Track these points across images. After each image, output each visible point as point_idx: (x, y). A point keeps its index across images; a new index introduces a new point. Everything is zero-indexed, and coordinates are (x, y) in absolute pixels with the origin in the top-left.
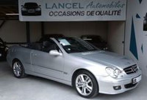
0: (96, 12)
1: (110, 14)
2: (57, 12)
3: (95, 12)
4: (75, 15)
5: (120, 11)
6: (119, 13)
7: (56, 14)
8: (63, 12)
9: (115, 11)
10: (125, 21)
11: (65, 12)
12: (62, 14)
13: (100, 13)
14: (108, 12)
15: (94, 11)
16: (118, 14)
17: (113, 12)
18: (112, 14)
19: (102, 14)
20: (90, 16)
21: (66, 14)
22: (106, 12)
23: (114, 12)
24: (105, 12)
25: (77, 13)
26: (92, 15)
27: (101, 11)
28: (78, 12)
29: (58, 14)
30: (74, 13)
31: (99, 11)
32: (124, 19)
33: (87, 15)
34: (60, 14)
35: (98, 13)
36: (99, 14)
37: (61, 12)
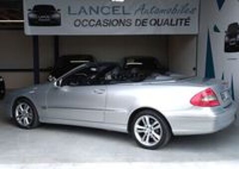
0: (151, 21)
1: (173, 23)
2: (87, 21)
3: (148, 21)
4: (116, 25)
5: (189, 19)
6: (187, 22)
7: (85, 23)
8: (96, 21)
9: (182, 20)
10: (197, 36)
11: (99, 21)
12: (95, 23)
13: (157, 22)
14: (170, 21)
15: (146, 20)
16: (185, 25)
17: (177, 20)
18: (177, 24)
19: (160, 23)
20: (140, 26)
21: (102, 23)
22: (167, 20)
23: (179, 21)
24: (165, 21)
25: (120, 22)
26: (143, 25)
27: (158, 20)
28: (121, 20)
29: (88, 23)
30: (115, 23)
31: (155, 20)
32: (196, 32)
33: (136, 25)
34: (92, 23)
35: (153, 22)
36: (155, 25)
37: (94, 21)
